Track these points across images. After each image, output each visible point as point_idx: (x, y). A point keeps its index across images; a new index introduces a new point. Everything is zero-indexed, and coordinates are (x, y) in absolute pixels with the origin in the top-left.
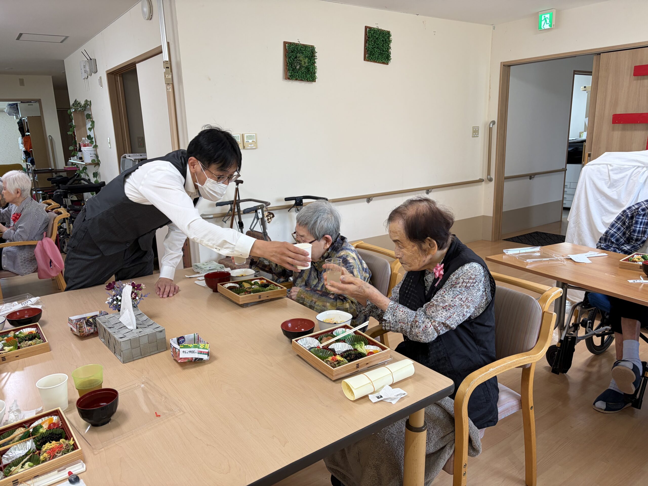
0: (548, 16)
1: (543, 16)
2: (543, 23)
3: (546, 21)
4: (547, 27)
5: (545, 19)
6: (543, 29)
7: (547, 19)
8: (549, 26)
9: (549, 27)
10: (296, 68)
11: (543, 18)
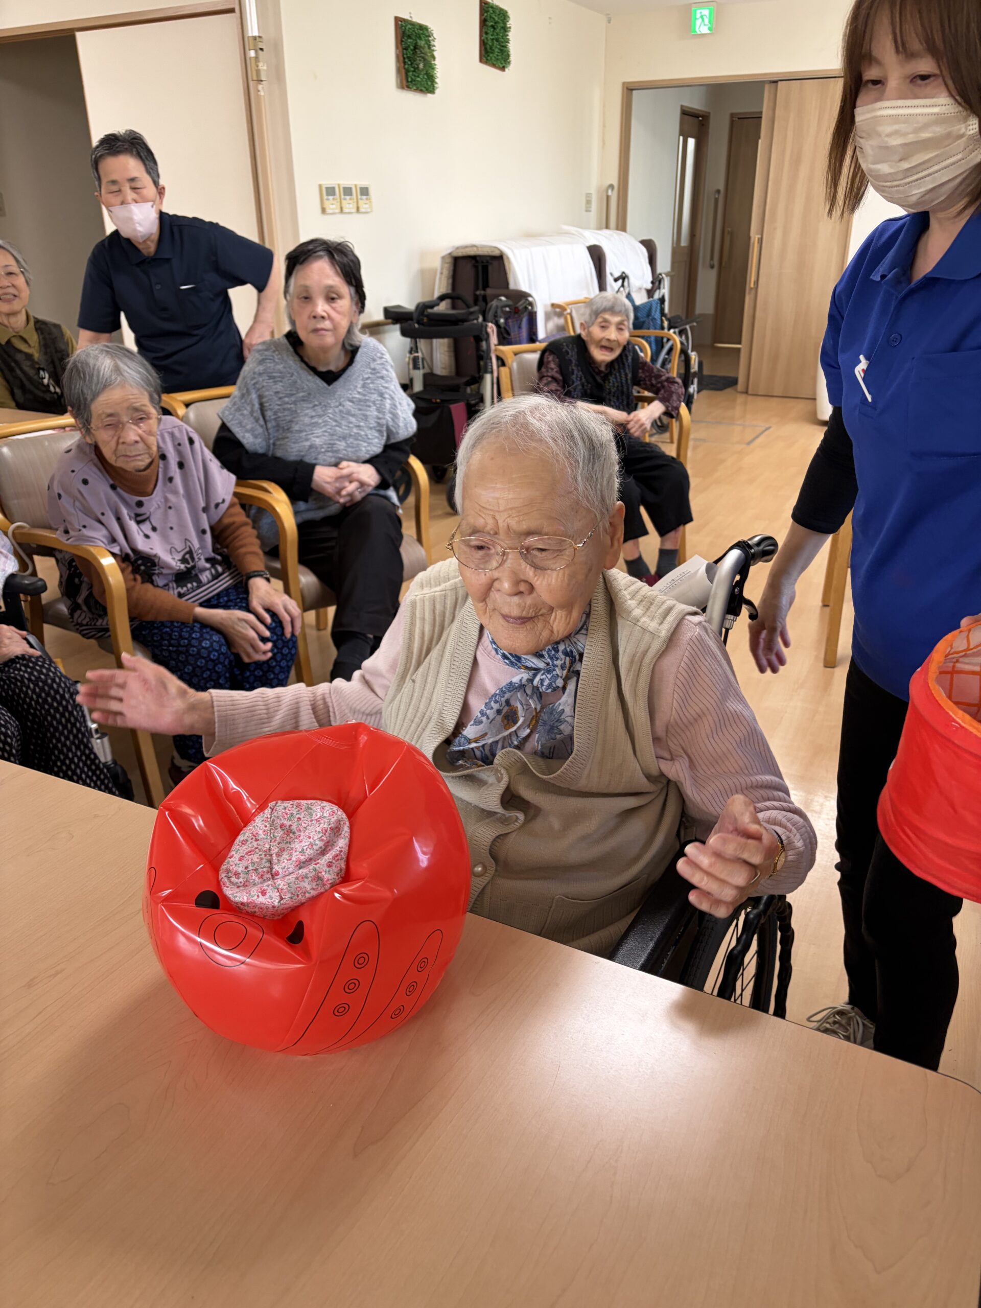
0: (706, 12)
1: (698, 12)
2: (698, 22)
3: (703, 20)
4: (705, 30)
5: (702, 17)
6: (699, 33)
7: (704, 17)
8: (709, 29)
9: (709, 32)
10: (418, 68)
11: (698, 15)
